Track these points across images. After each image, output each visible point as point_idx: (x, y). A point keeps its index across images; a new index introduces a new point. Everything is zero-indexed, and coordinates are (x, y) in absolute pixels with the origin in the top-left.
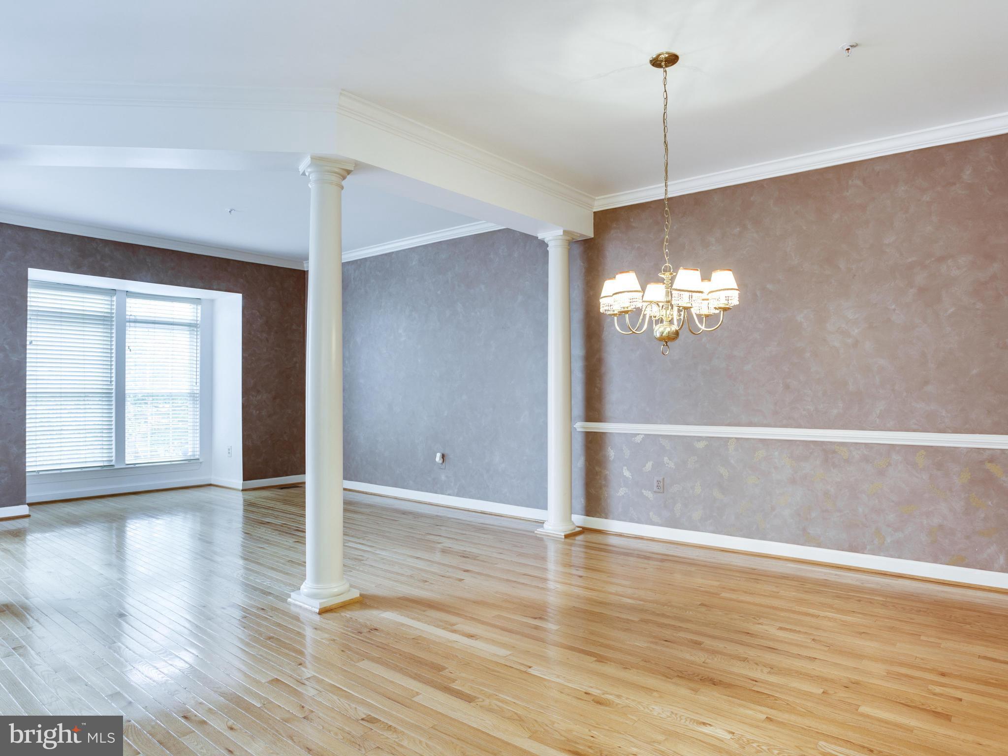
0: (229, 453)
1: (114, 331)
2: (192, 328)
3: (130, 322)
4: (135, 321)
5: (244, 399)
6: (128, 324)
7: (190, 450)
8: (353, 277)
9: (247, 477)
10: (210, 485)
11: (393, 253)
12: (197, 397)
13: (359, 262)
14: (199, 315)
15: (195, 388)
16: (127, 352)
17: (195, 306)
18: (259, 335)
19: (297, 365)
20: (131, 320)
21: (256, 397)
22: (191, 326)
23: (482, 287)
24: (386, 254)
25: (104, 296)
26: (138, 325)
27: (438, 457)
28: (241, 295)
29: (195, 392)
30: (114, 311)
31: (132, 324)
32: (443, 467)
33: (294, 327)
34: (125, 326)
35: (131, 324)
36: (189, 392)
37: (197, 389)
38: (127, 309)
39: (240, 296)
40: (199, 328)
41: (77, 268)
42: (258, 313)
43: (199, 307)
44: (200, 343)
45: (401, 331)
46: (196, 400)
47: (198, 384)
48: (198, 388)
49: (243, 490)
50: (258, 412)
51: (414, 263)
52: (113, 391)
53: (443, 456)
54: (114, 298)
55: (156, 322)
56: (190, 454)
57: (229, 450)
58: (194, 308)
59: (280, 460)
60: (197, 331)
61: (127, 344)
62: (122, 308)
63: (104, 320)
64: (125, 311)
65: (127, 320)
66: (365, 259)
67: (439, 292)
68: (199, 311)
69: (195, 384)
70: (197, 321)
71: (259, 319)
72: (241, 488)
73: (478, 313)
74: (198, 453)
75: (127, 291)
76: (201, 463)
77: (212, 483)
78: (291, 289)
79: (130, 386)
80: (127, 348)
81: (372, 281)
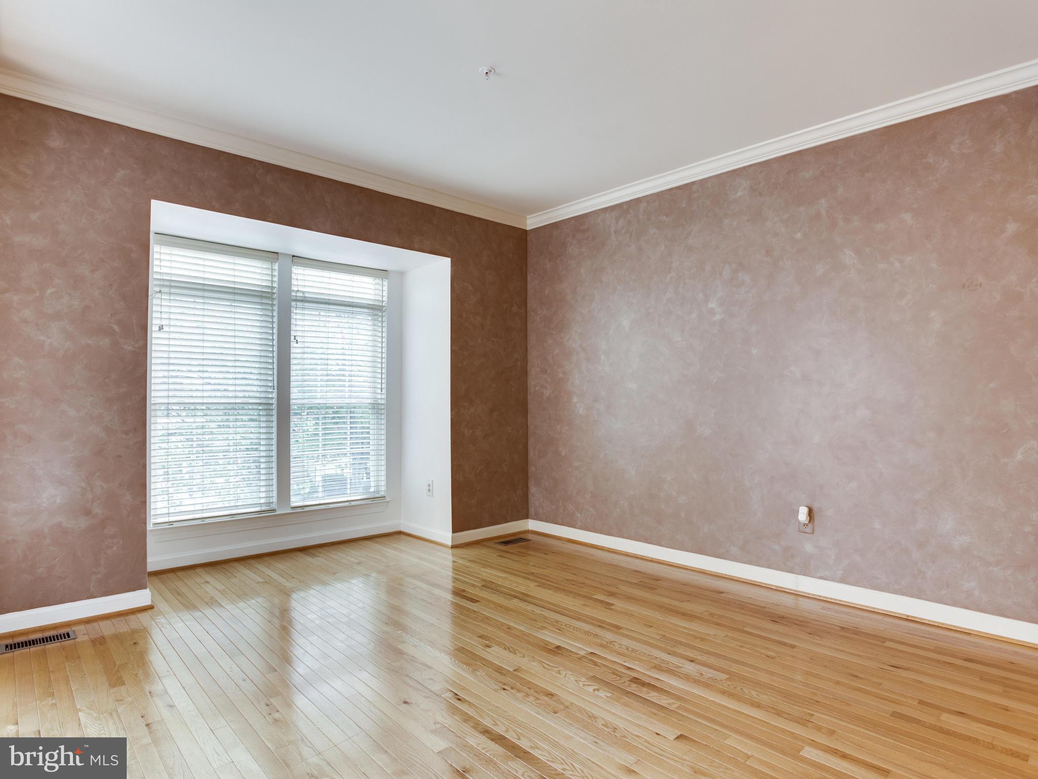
0: (429, 490)
1: (275, 314)
2: (376, 312)
3: (296, 300)
4: (304, 300)
5: (453, 412)
6: (293, 304)
7: (372, 484)
8: (613, 229)
9: (457, 527)
10: (400, 533)
11: (694, 183)
12: (381, 409)
13: (625, 206)
14: (385, 294)
15: (379, 397)
16: (293, 344)
17: (379, 281)
18: (472, 319)
19: (519, 364)
20: (298, 298)
21: (469, 410)
22: (374, 309)
23: (907, 217)
24: (679, 188)
25: (261, 262)
26: (307, 305)
27: (803, 514)
28: (449, 259)
29: (380, 401)
30: (275, 285)
31: (300, 304)
32: (808, 530)
33: (515, 309)
34: (290, 307)
35: (297, 303)
36: (372, 402)
37: (382, 397)
38: (294, 282)
39: (447, 261)
40: (385, 311)
41: (225, 205)
42: (471, 288)
43: (386, 283)
44: (386, 332)
45: (712, 305)
46: (381, 414)
47: (384, 391)
48: (384, 396)
49: (453, 547)
50: (471, 431)
51: (739, 194)
52: (274, 401)
53: (810, 512)
54: (276, 266)
55: (331, 301)
56: (372, 490)
57: (429, 485)
58: (378, 284)
59: (498, 500)
60: (382, 316)
61: (293, 333)
62: (285, 279)
63: (262, 296)
64: (291, 284)
65: (293, 298)
66: (638, 201)
67: (799, 236)
68: (385, 288)
69: (379, 391)
70: (383, 301)
71: (472, 296)
72: (449, 543)
73: (897, 265)
74: (383, 488)
75: (293, 256)
76: (388, 502)
77: (402, 530)
78: (510, 255)
79: (296, 395)
80: (292, 338)
81: (653, 231)
